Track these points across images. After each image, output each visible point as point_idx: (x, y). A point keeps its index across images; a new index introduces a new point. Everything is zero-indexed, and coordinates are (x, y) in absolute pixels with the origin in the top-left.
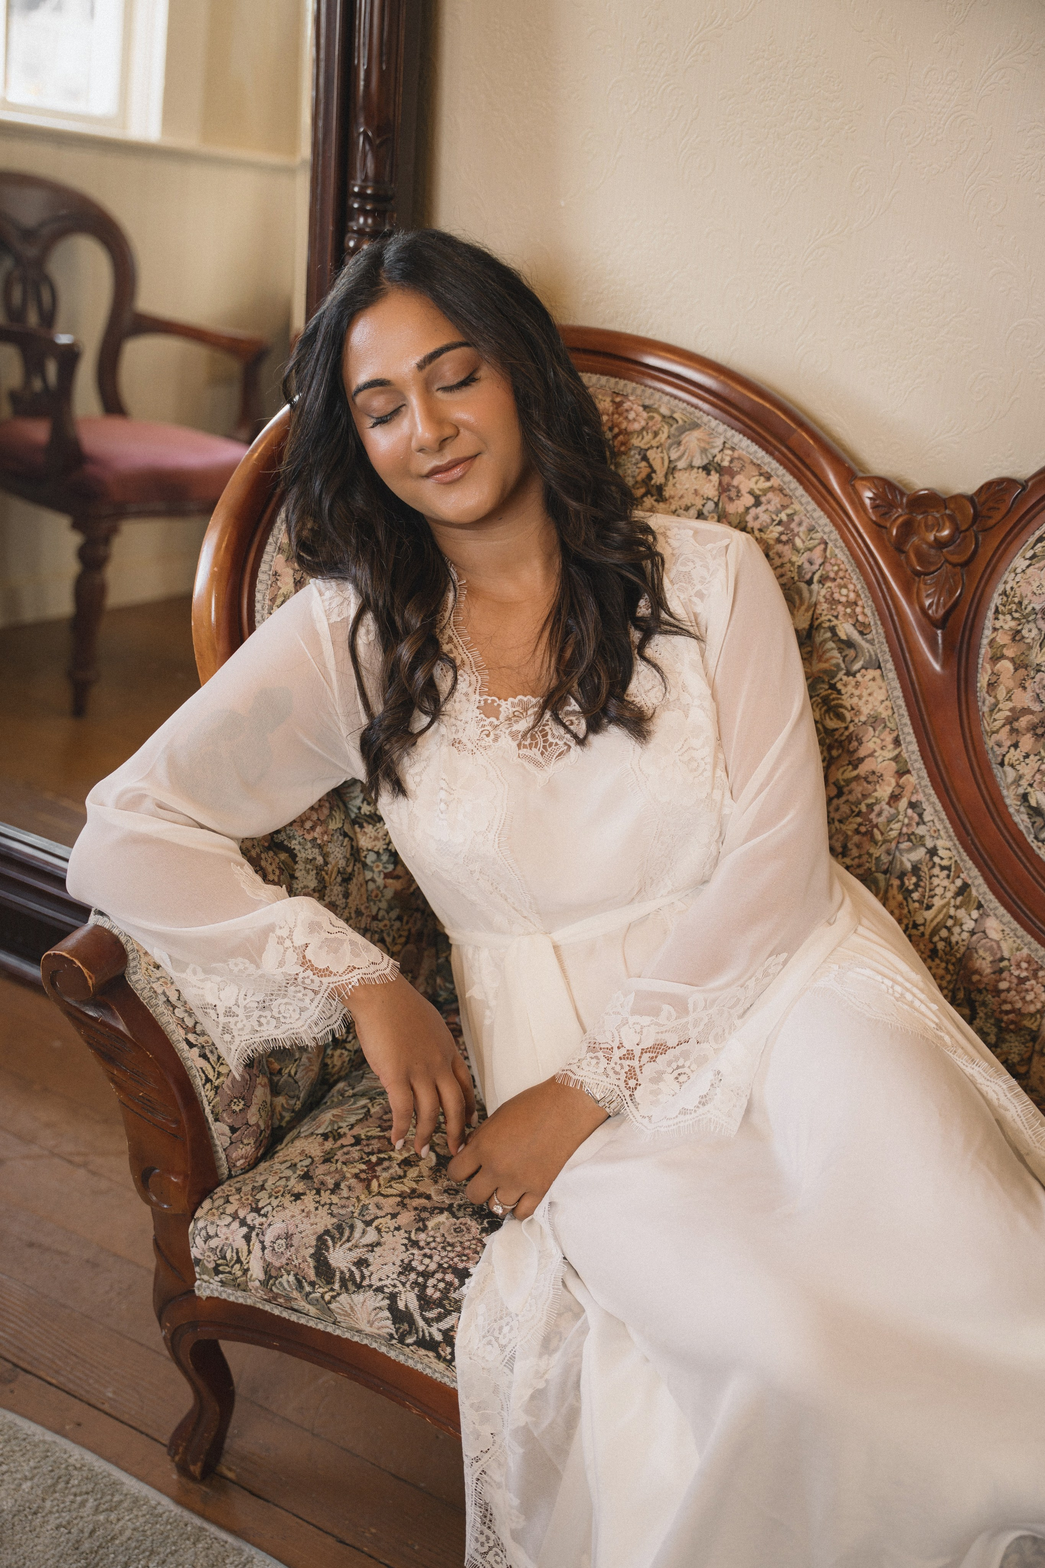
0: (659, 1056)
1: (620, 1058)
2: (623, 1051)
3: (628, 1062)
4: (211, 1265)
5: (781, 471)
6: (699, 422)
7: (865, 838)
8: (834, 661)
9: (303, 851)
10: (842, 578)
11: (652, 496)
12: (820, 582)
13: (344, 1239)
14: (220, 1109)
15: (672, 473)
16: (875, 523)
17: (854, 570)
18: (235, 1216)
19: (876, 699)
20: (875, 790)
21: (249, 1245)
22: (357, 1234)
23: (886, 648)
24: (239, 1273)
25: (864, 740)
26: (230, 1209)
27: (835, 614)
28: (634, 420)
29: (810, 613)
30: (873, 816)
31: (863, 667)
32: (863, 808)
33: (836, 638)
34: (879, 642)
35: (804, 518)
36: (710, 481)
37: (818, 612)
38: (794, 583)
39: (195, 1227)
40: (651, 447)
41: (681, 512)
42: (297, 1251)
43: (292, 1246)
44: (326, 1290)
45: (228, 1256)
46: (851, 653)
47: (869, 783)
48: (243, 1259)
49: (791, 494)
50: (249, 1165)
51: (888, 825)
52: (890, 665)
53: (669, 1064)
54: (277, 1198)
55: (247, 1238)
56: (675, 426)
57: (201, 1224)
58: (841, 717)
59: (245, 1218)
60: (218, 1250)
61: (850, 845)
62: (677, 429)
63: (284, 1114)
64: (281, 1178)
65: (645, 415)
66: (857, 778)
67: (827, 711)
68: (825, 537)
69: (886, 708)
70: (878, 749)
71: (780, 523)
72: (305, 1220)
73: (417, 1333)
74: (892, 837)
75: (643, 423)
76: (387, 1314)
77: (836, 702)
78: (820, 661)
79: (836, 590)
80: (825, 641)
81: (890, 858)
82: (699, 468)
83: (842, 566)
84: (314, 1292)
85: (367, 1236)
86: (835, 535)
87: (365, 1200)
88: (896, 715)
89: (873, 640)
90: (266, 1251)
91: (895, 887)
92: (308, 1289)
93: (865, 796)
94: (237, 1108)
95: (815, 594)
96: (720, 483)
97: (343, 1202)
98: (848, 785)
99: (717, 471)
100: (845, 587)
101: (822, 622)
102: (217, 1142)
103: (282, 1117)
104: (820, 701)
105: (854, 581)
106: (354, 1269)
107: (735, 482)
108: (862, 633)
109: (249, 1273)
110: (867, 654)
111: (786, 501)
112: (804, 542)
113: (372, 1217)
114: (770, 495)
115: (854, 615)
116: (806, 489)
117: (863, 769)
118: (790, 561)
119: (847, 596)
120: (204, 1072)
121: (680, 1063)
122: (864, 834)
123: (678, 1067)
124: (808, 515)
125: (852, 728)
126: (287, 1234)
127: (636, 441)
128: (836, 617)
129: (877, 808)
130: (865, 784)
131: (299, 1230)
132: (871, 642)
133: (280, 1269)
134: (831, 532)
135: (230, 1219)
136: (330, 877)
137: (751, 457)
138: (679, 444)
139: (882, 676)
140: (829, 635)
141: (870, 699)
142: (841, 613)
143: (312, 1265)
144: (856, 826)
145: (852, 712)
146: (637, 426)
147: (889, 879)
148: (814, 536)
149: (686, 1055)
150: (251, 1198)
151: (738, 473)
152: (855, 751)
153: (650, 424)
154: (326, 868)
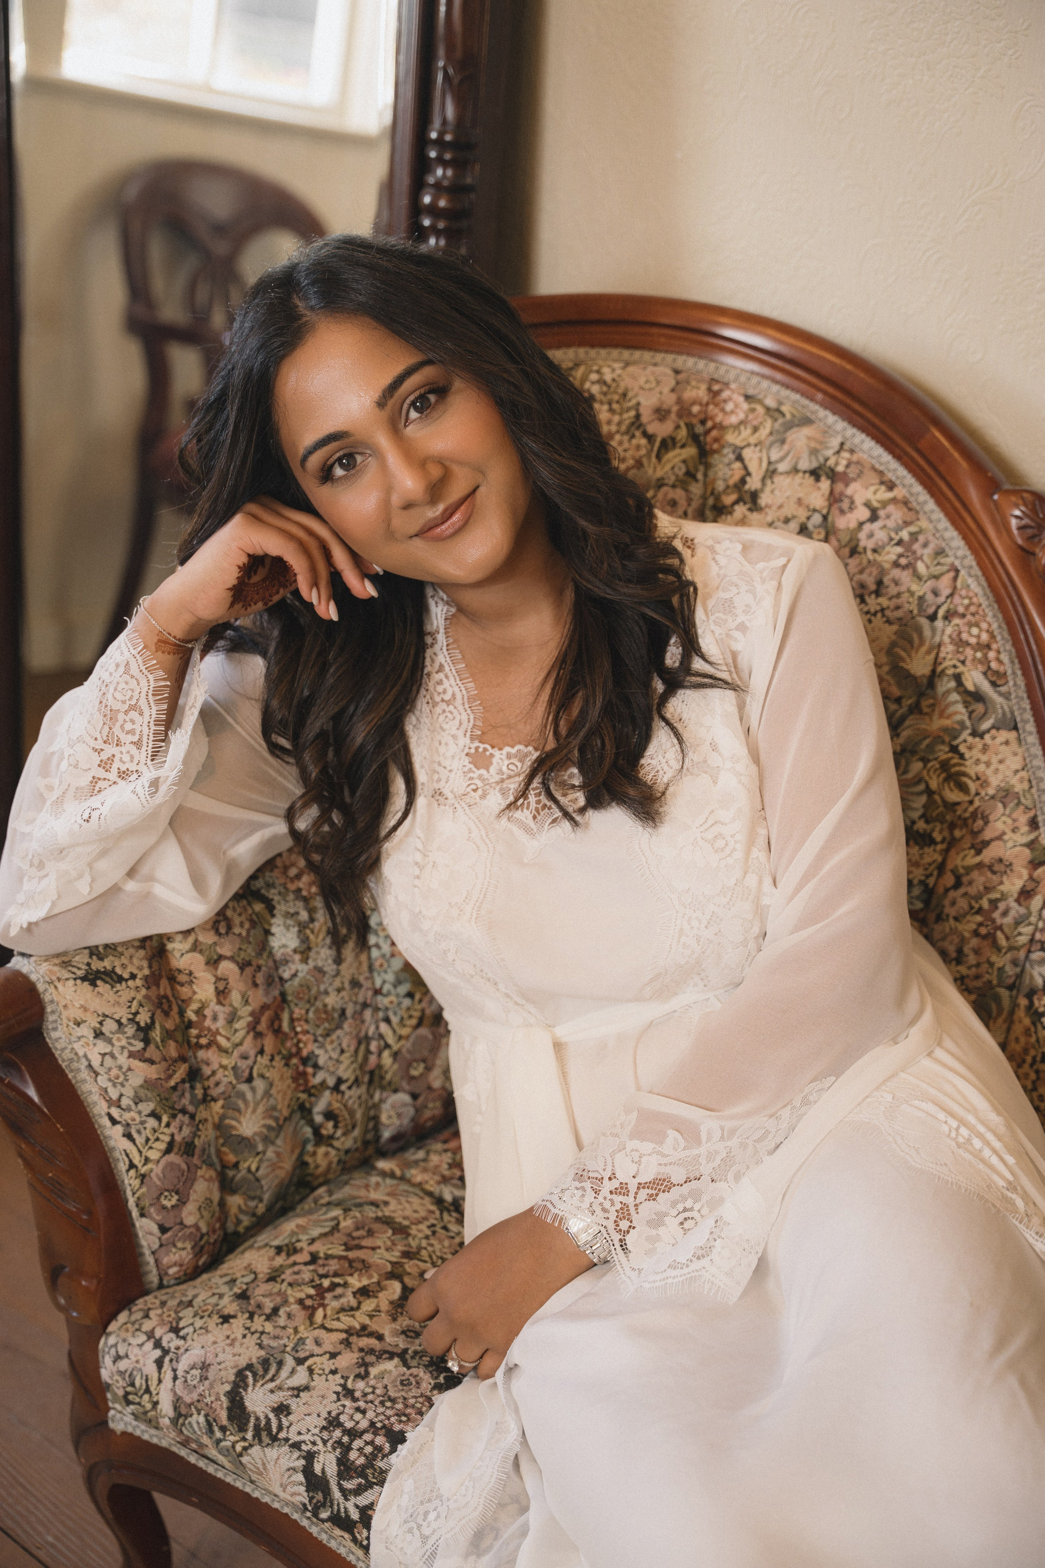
0: (661, 1194)
1: (611, 1192)
2: (615, 1184)
3: (621, 1198)
4: (121, 1393)
5: (910, 479)
6: (813, 417)
7: (985, 943)
8: (958, 718)
9: (283, 902)
10: (973, 614)
11: (745, 503)
12: (946, 618)
13: (268, 1377)
14: (146, 1202)
15: (771, 477)
16: (1021, 548)
17: (990, 605)
18: (150, 1335)
19: (1008, 767)
20: (1002, 883)
21: (160, 1372)
22: (284, 1373)
23: (1026, 704)
24: (149, 1406)
25: (991, 818)
26: (147, 1326)
27: (962, 658)
28: (732, 412)
29: (933, 655)
30: (996, 915)
31: (993, 727)
32: (985, 904)
33: (961, 689)
34: (1017, 697)
35: (931, 538)
36: (819, 489)
37: (942, 655)
38: (913, 618)
39: (106, 1343)
40: (749, 445)
41: (780, 524)
42: (212, 1386)
43: (206, 1379)
44: (237, 1438)
45: (138, 1383)
46: (980, 708)
47: (994, 873)
48: (152, 1389)
49: (918, 508)
50: (185, 1275)
51: (1016, 928)
52: (1031, 727)
53: (674, 1204)
54: (202, 1317)
55: (159, 1363)
56: (781, 421)
57: (112, 1340)
58: (963, 788)
59: (161, 1338)
60: (127, 1374)
61: (966, 950)
62: (783, 424)
63: (242, 1217)
64: (214, 1294)
65: (745, 406)
66: (980, 866)
67: (946, 780)
68: (957, 563)
69: (1022, 780)
70: (1008, 831)
71: (900, 543)
72: (228, 1349)
73: (331, 1506)
74: (1020, 943)
75: (742, 416)
76: (300, 1477)
77: (957, 769)
78: (941, 716)
79: (964, 629)
80: (948, 692)
81: (1018, 970)
82: (805, 472)
83: (975, 600)
84: (225, 1440)
85: (295, 1377)
86: (970, 560)
87: (303, 1332)
88: (1034, 790)
89: (1009, 693)
90: (177, 1382)
91: (1022, 1007)
92: (218, 1434)
93: (988, 889)
94: (168, 1204)
95: (939, 633)
96: (832, 492)
97: (278, 1331)
98: (967, 874)
99: (828, 477)
100: (977, 625)
101: (946, 668)
102: (144, 1243)
103: (239, 1222)
104: (937, 766)
105: (989, 619)
106: (271, 1416)
107: (849, 491)
108: (994, 684)
109: (159, 1407)
110: (1000, 711)
111: (910, 516)
112: (928, 567)
113: (307, 1354)
114: (891, 508)
115: (986, 661)
116: (939, 503)
117: (988, 855)
118: (909, 591)
119: (978, 637)
120: (127, 1155)
121: (689, 1204)
122: (985, 937)
123: (685, 1210)
124: (938, 535)
125: (977, 803)
126: (204, 1363)
127: (731, 438)
128: (963, 662)
129: (1002, 906)
130: (989, 874)
131: (218, 1360)
132: (1007, 696)
133: (190, 1405)
134: (965, 557)
135: (144, 1338)
136: (317, 937)
137: (874, 462)
138: (783, 442)
139: (1019, 740)
140: (953, 684)
141: (1001, 767)
142: (970, 658)
143: (225, 1405)
144: (974, 926)
145: (978, 782)
146: (734, 420)
147: (1017, 997)
148: (943, 561)
149: (696, 1196)
150: (173, 1315)
151: (854, 480)
152: (981, 831)
153: (751, 417)
154: (311, 926)
